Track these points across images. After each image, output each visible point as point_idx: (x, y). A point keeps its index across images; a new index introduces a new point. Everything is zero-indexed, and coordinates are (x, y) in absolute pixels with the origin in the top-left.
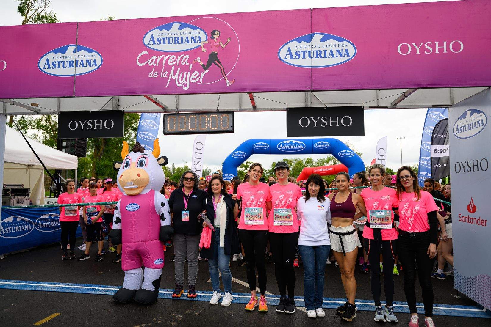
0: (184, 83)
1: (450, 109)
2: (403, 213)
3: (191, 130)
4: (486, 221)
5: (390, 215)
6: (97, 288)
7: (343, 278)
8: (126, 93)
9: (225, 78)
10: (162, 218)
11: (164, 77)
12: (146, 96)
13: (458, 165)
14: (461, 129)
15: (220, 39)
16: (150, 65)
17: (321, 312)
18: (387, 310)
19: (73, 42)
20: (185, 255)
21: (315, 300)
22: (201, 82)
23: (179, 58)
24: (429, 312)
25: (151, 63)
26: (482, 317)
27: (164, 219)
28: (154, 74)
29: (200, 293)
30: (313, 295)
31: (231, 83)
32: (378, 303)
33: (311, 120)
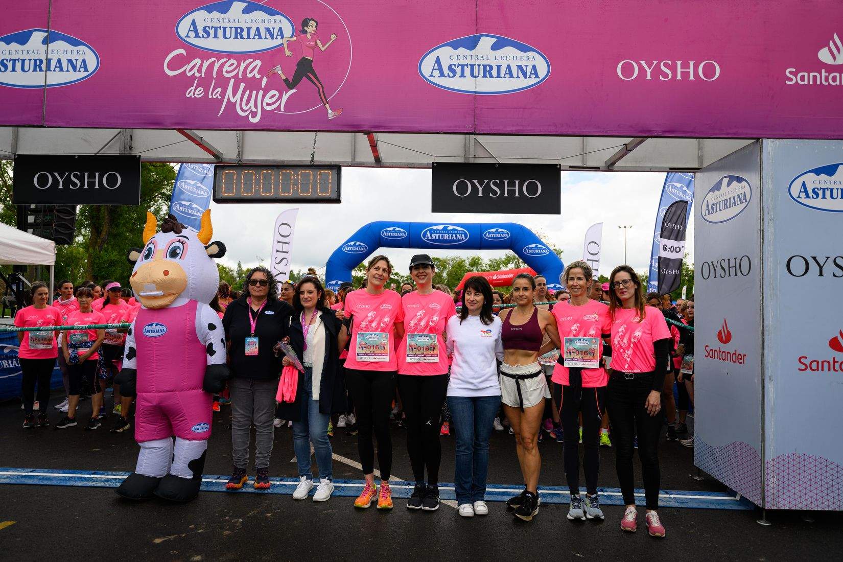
0: (251, 111)
1: (698, 175)
2: (616, 343)
3: (263, 195)
4: (745, 355)
5: (596, 345)
6: (87, 476)
7: (519, 450)
8: (145, 123)
9: (325, 105)
10: (210, 350)
11: (214, 97)
12: (181, 131)
13: (706, 266)
14: (713, 208)
15: (319, 34)
16: (189, 74)
17: (481, 507)
18: (588, 501)
19: (43, 25)
20: (251, 416)
21: (473, 488)
22: (282, 110)
23: (243, 66)
24: (652, 503)
25: (190, 71)
26: (733, 508)
27: (212, 353)
28: (197, 92)
29: (277, 481)
30: (470, 479)
31: (336, 113)
32: (574, 491)
33: (473, 185)
